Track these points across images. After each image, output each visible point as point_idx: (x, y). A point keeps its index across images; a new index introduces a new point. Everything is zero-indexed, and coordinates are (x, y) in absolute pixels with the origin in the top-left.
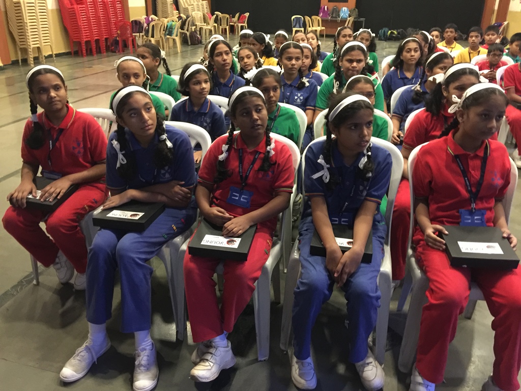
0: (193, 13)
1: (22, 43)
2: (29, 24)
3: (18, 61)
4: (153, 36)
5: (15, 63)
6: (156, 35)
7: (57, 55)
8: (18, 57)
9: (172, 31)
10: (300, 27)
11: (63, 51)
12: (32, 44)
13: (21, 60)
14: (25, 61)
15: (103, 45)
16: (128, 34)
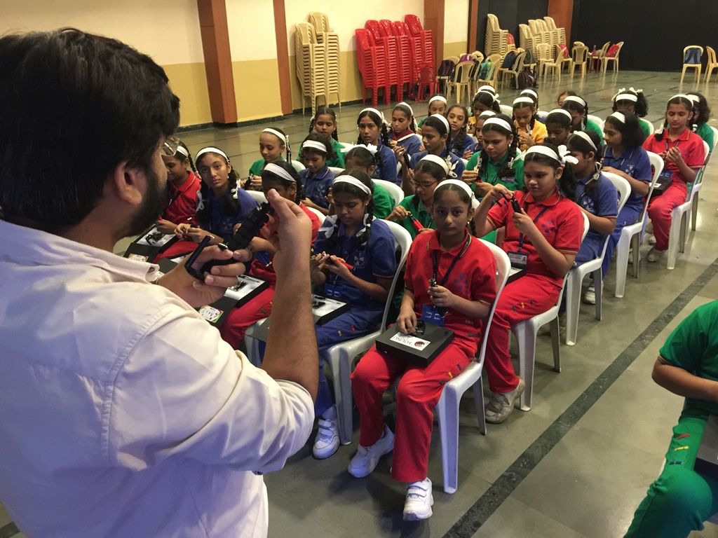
0: (539, 45)
1: (306, 91)
2: (315, 70)
3: (302, 109)
4: (459, 81)
5: (297, 113)
6: (464, 79)
7: (344, 104)
8: (302, 106)
9: (486, 74)
10: (696, 63)
11: (356, 99)
12: (316, 92)
13: (305, 109)
14: (309, 110)
15: (401, 91)
16: (430, 78)
